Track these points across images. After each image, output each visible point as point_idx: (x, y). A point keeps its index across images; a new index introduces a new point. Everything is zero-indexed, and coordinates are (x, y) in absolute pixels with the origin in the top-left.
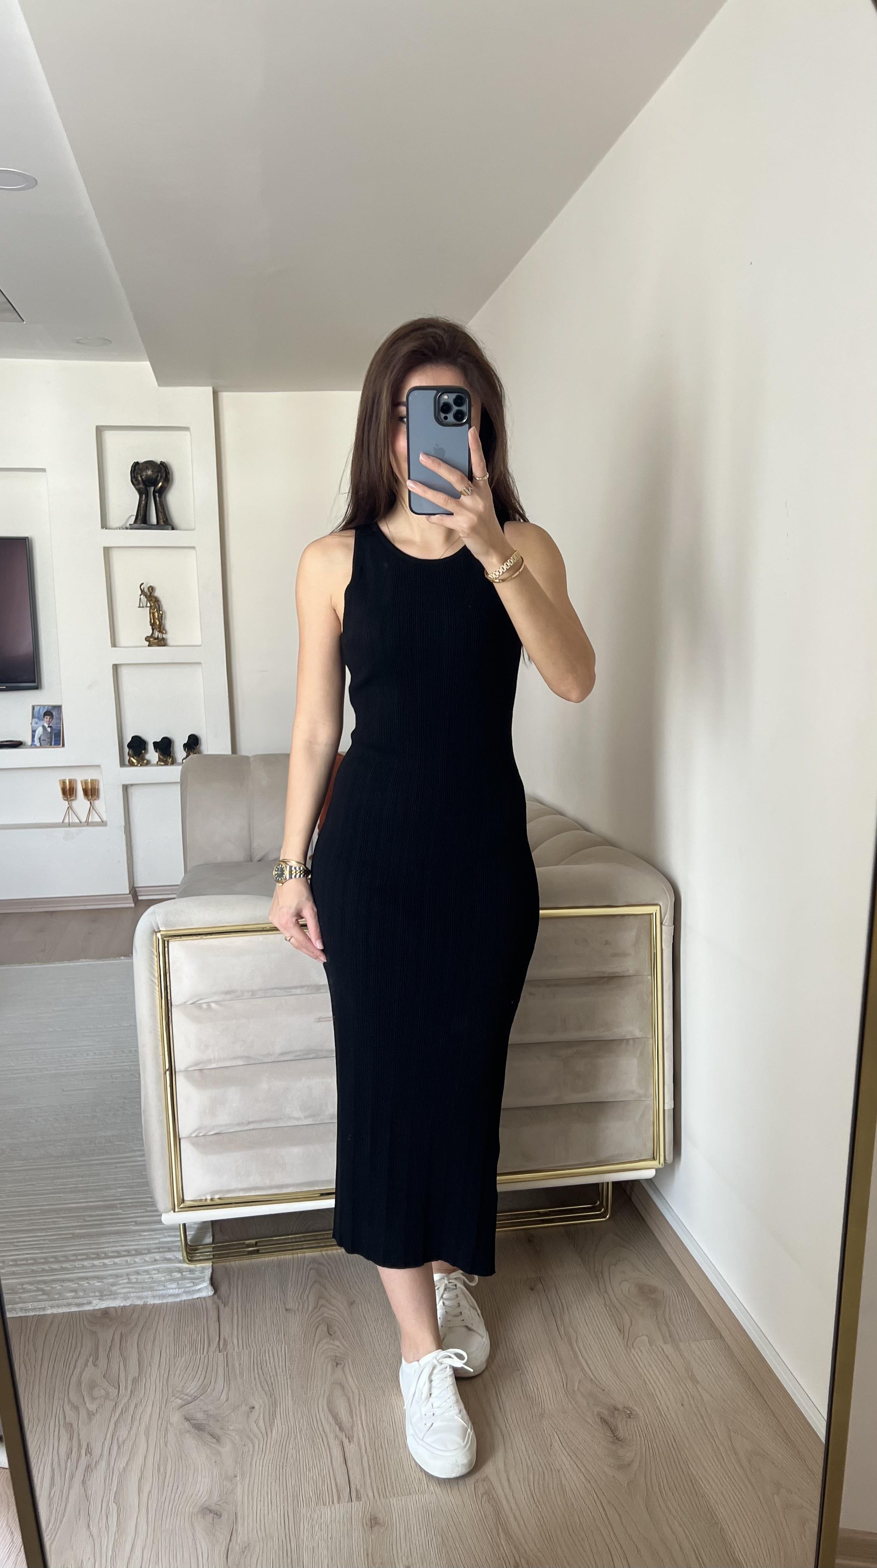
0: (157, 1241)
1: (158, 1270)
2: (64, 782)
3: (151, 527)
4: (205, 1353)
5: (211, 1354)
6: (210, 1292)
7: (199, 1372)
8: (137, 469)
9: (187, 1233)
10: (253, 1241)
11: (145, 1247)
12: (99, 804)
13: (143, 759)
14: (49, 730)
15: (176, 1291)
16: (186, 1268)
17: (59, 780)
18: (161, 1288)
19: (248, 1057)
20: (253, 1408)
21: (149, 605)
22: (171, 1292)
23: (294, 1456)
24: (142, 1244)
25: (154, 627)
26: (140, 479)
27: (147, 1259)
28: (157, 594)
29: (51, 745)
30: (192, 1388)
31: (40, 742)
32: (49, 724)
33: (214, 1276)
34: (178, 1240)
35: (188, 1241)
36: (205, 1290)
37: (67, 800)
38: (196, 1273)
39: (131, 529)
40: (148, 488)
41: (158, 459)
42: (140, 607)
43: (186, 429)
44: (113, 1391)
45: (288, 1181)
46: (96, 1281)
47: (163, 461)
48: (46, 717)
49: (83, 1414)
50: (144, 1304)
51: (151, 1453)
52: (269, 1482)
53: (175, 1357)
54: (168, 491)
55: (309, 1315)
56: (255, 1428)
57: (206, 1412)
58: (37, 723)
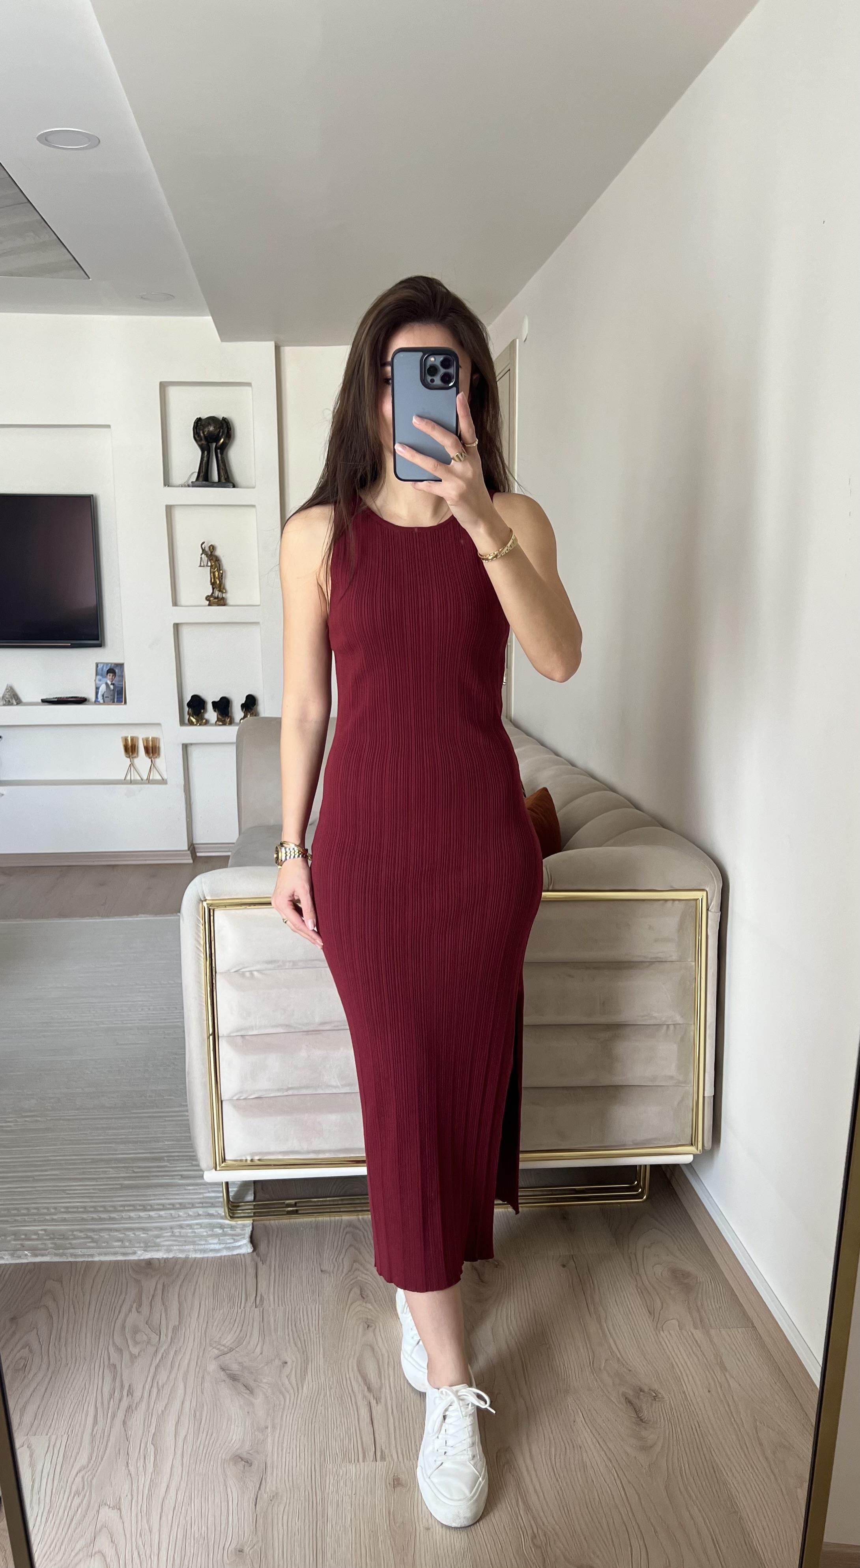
0: (201, 1196)
1: (201, 1225)
2: (126, 739)
3: (213, 485)
4: (242, 1308)
5: (248, 1309)
6: (249, 1249)
7: (236, 1325)
8: (199, 424)
9: (230, 1189)
10: (293, 1202)
11: (190, 1201)
12: (160, 762)
13: (202, 718)
14: (112, 687)
15: (217, 1247)
16: (228, 1225)
17: (122, 737)
18: (203, 1242)
19: (288, 1026)
20: (286, 1363)
21: (209, 564)
22: (212, 1247)
23: (323, 1413)
24: (187, 1199)
25: (214, 586)
26: (202, 435)
27: (191, 1213)
28: (218, 553)
29: (114, 702)
30: (228, 1340)
31: (103, 698)
32: (112, 682)
33: (254, 1233)
34: (220, 1196)
35: (230, 1197)
36: (244, 1247)
37: (129, 757)
38: (237, 1229)
39: (193, 486)
40: (210, 444)
41: (220, 414)
42: (200, 566)
43: (249, 384)
44: (155, 1338)
45: (326, 1147)
46: (141, 1233)
47: (225, 416)
48: (108, 675)
49: (126, 1356)
50: (186, 1258)
51: (188, 1398)
52: (298, 1436)
53: (213, 1309)
54: (230, 447)
55: (343, 1278)
56: (287, 1382)
57: (240, 1363)
58: (100, 680)
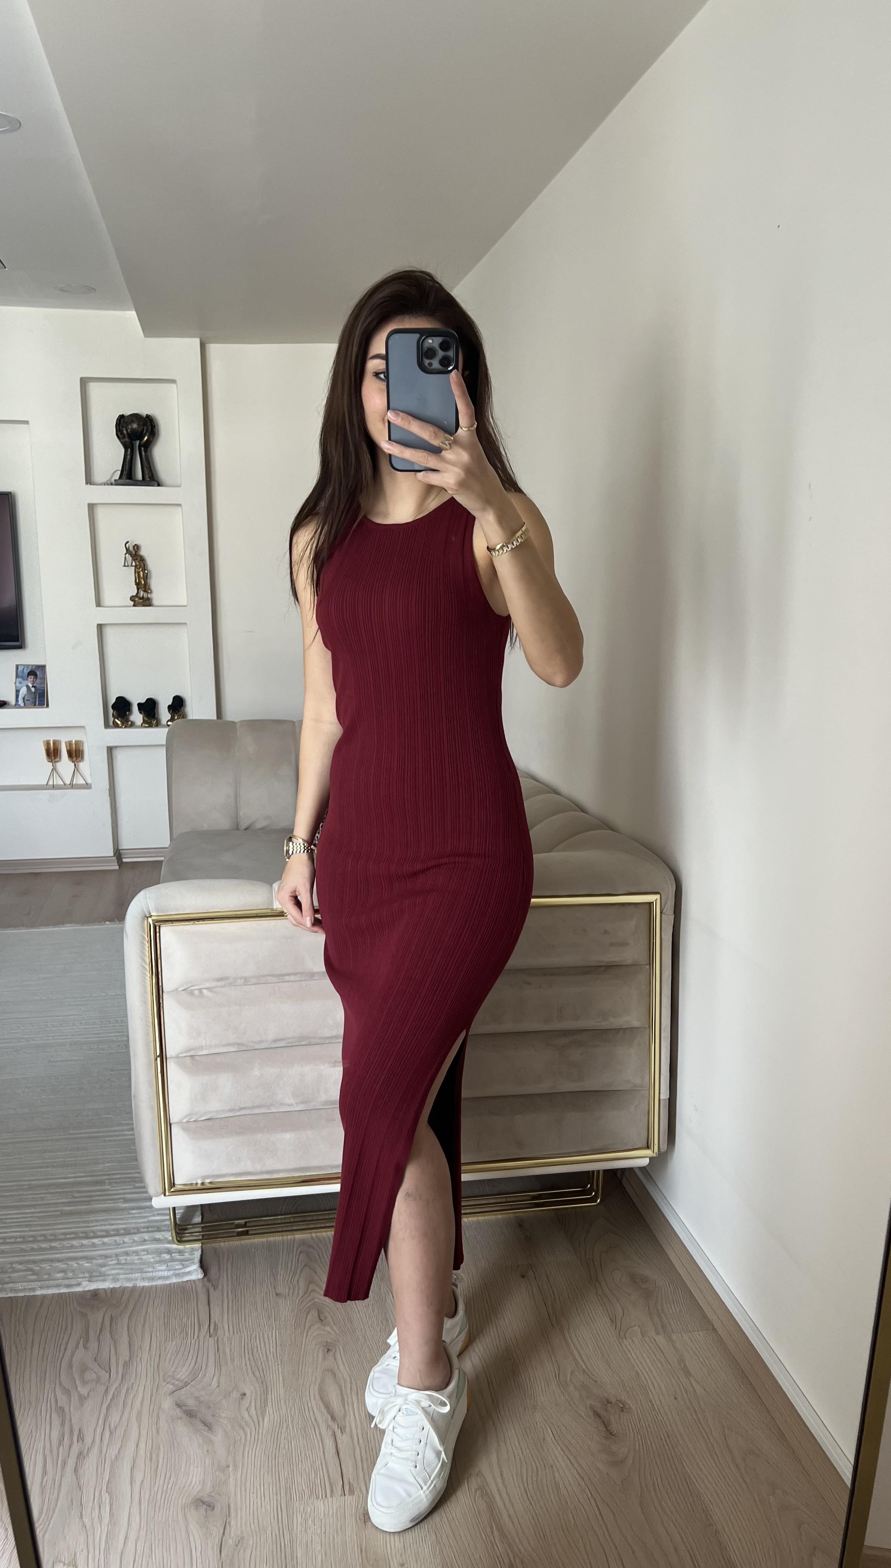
0: (146, 1220)
1: (147, 1252)
2: (47, 743)
3: (137, 483)
4: (195, 1337)
5: (201, 1338)
6: (199, 1275)
7: (190, 1356)
8: (122, 422)
9: (177, 1212)
10: (242, 1222)
11: (134, 1226)
12: (83, 766)
13: (128, 720)
14: (33, 690)
15: (166, 1274)
16: (176, 1249)
17: (43, 741)
18: (150, 1270)
19: (239, 1044)
20: (245, 1394)
21: (134, 564)
22: (160, 1274)
23: (287, 1447)
24: (131, 1223)
25: (139, 587)
26: (125, 432)
27: (136, 1239)
28: (143, 552)
29: (35, 705)
30: (183, 1374)
31: (24, 702)
32: (33, 684)
33: (203, 1259)
34: (168, 1221)
35: (177, 1222)
36: (194, 1273)
37: (51, 762)
38: (185, 1254)
39: (116, 485)
40: (133, 442)
41: (144, 412)
42: (125, 566)
43: (173, 381)
44: (104, 1375)
45: (280, 1166)
46: (85, 1262)
47: (149, 414)
48: (29, 677)
49: (75, 1398)
50: (133, 1286)
51: (143, 1440)
52: (262, 1474)
53: (166, 1341)
54: (154, 445)
55: (299, 1301)
56: (246, 1415)
57: (197, 1399)
58: (20, 683)
